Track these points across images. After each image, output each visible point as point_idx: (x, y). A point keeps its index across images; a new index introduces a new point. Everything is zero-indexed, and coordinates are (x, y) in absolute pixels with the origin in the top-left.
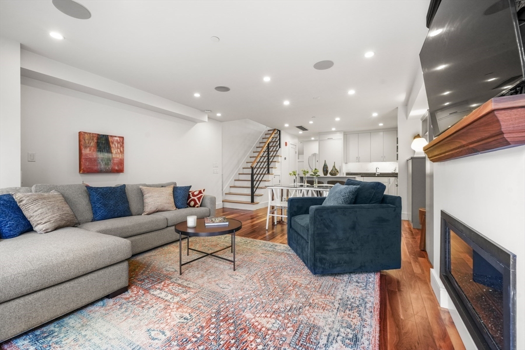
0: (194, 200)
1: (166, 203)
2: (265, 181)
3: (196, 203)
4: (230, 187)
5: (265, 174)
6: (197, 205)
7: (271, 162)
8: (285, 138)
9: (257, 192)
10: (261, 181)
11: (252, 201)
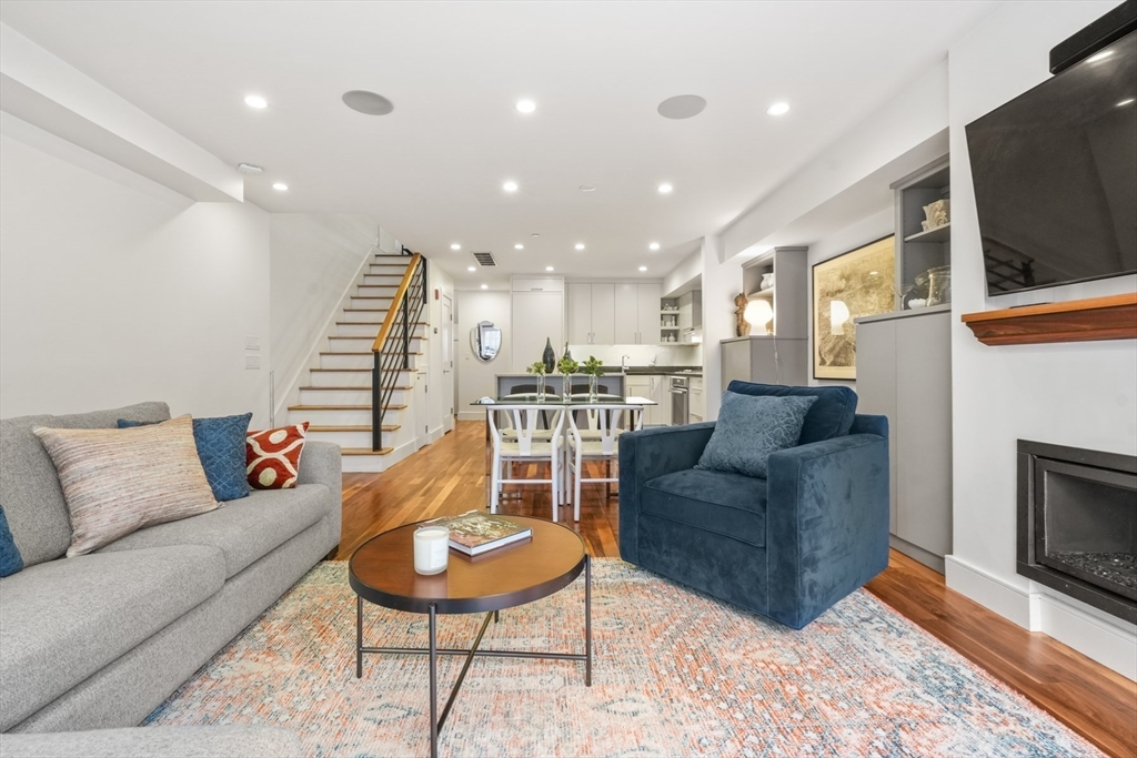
0: (275, 464)
1: (180, 489)
2: (403, 389)
3: (283, 475)
4: (289, 409)
5: (399, 370)
6: (290, 481)
7: (411, 338)
8: (436, 282)
9: (388, 419)
10: (393, 388)
11: (377, 446)
